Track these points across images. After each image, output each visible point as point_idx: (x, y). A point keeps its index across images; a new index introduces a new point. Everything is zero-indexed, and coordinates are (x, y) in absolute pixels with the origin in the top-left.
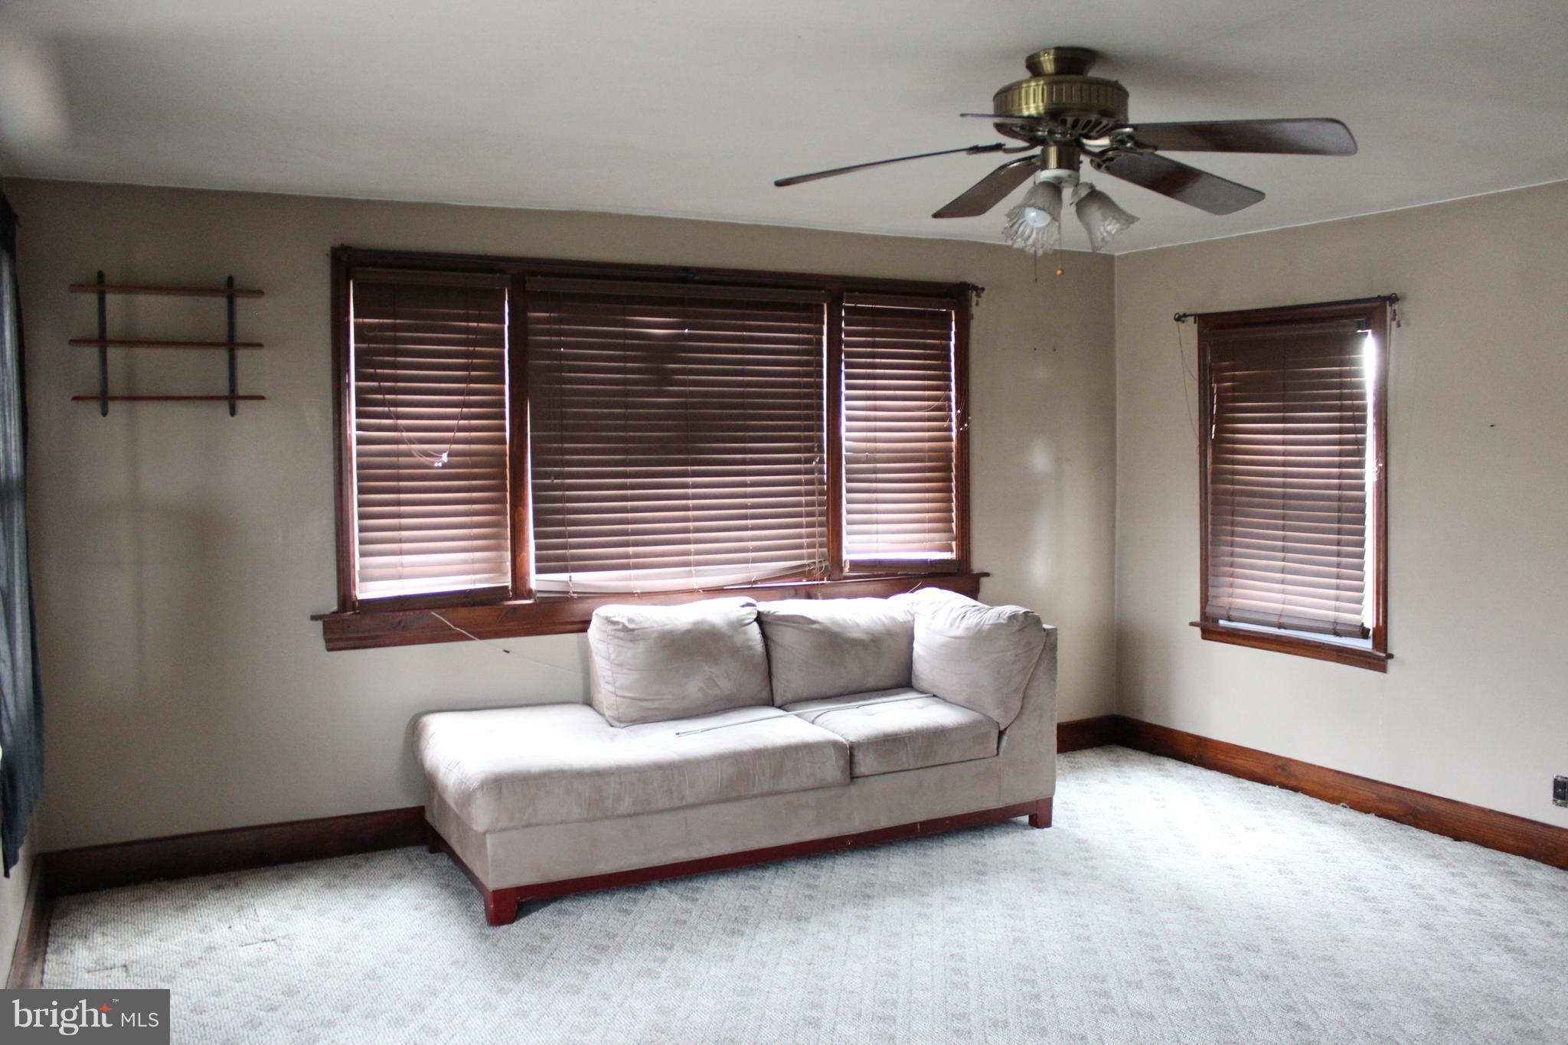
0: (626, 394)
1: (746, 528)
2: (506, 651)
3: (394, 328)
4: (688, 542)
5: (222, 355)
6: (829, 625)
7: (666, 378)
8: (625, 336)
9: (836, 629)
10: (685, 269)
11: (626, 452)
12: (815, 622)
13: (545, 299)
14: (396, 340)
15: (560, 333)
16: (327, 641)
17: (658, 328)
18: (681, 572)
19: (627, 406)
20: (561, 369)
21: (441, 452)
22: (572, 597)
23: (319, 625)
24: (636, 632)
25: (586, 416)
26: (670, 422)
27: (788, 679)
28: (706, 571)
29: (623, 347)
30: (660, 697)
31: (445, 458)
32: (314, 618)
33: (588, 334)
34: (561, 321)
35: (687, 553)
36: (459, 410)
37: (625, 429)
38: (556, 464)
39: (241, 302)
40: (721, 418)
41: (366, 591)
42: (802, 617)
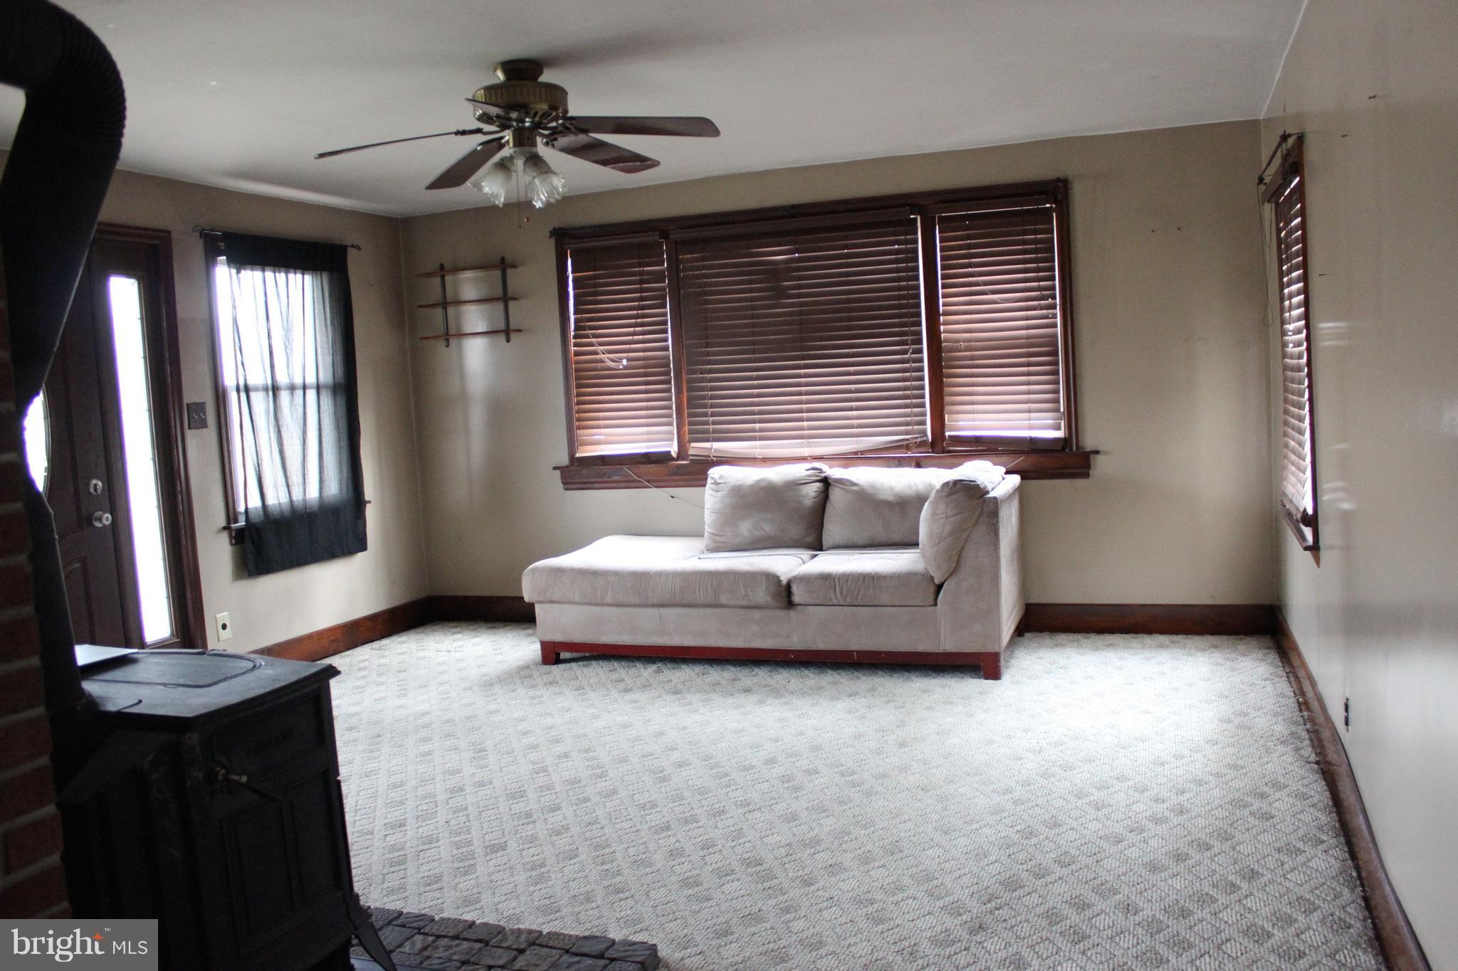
0: (752, 308)
1: (851, 409)
2: (672, 497)
3: (595, 277)
4: (801, 420)
5: (500, 306)
6: (866, 487)
7: (782, 293)
8: (750, 264)
9: (871, 491)
10: (794, 207)
11: (754, 352)
12: (854, 484)
13: (691, 244)
14: (596, 285)
15: (703, 268)
16: (564, 483)
17: (779, 256)
18: (798, 443)
19: (752, 317)
20: (705, 293)
21: (621, 359)
22: (712, 460)
23: (558, 473)
24: (721, 485)
25: (722, 327)
26: (786, 327)
27: (832, 531)
28: (813, 443)
29: (750, 273)
30: (723, 533)
31: (625, 362)
32: (555, 468)
33: (720, 266)
34: (703, 259)
35: (802, 429)
36: (633, 329)
37: (753, 334)
38: (704, 363)
39: (510, 272)
40: (826, 321)
41: (584, 452)
42: (848, 480)
